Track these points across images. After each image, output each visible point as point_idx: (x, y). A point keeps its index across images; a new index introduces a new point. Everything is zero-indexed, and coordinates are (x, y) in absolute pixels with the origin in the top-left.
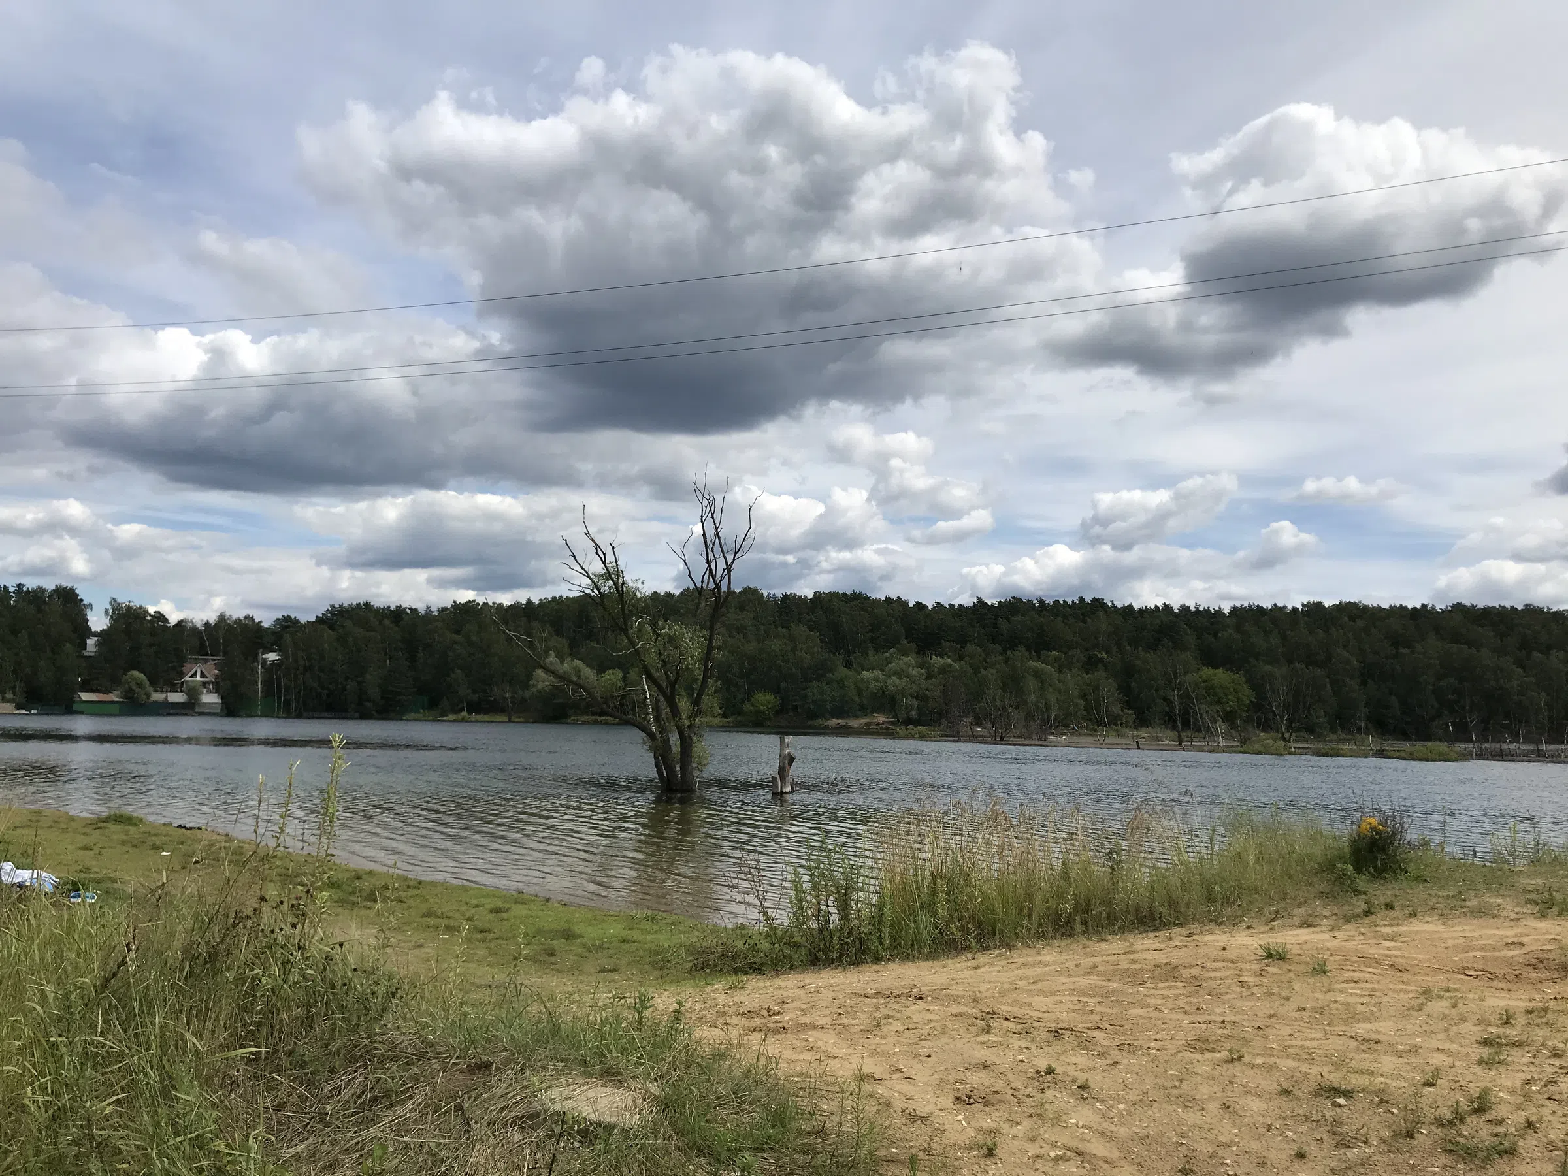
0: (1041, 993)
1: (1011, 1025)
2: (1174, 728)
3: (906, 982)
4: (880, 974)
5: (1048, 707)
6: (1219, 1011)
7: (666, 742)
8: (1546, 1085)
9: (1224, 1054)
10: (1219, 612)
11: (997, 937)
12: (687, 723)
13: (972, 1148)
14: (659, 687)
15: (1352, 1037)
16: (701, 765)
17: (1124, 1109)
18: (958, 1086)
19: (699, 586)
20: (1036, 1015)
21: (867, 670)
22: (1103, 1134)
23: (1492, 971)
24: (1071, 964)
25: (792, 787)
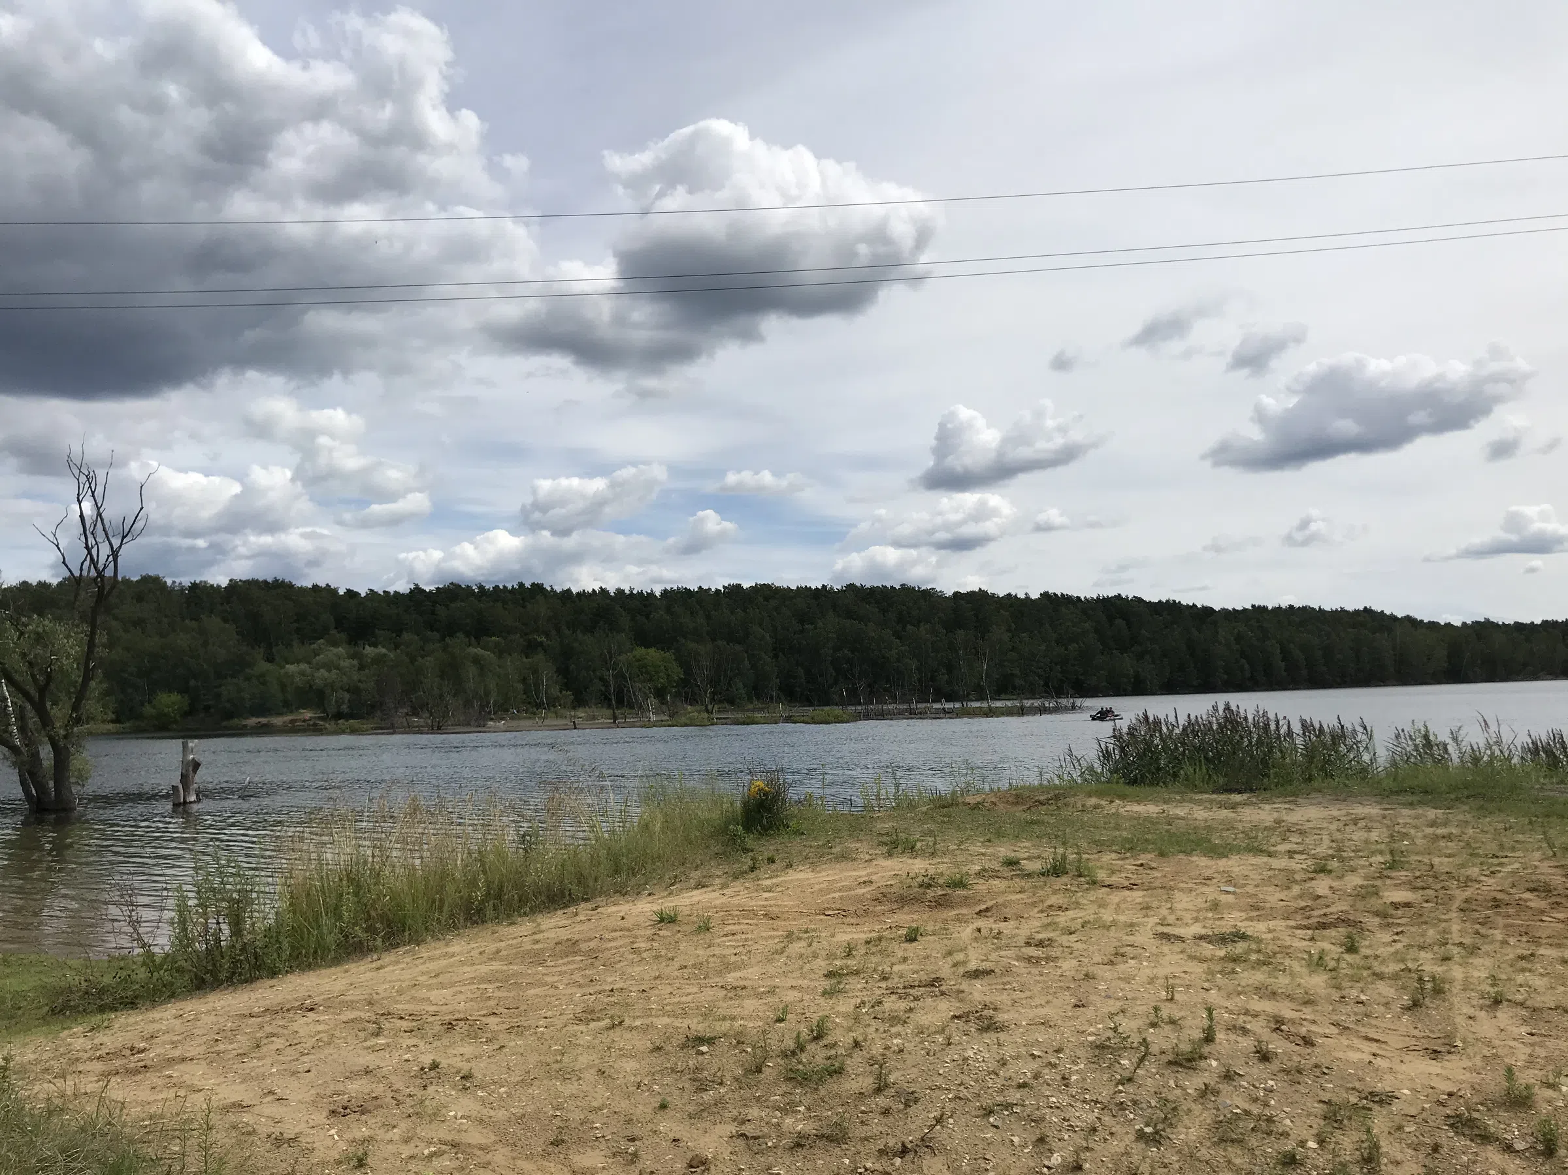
0: (442, 986)
1: (404, 1024)
2: (609, 706)
3: (302, 993)
4: (275, 988)
5: (487, 694)
6: (612, 980)
7: (35, 756)
8: (873, 1007)
9: (607, 1022)
10: (651, 595)
11: (407, 934)
12: (62, 732)
13: (341, 1162)
14: (26, 695)
15: (722, 987)
16: (82, 778)
17: (506, 1092)
18: (335, 1098)
19: (77, 574)
20: (432, 1009)
21: (292, 663)
22: (481, 1121)
23: (846, 909)
24: (475, 953)
25: (197, 796)
